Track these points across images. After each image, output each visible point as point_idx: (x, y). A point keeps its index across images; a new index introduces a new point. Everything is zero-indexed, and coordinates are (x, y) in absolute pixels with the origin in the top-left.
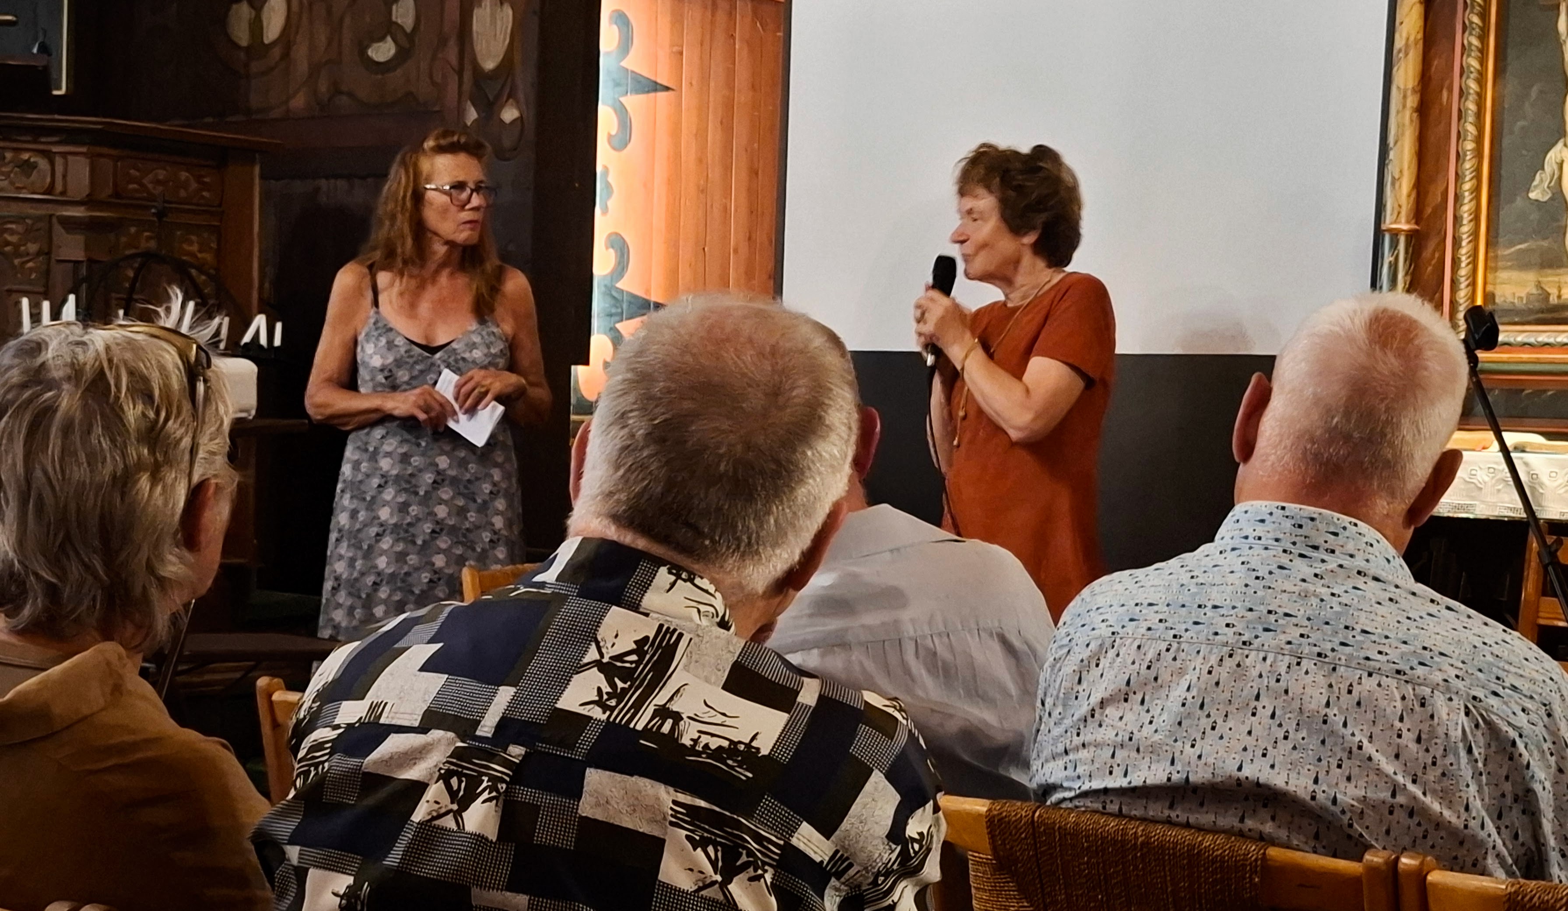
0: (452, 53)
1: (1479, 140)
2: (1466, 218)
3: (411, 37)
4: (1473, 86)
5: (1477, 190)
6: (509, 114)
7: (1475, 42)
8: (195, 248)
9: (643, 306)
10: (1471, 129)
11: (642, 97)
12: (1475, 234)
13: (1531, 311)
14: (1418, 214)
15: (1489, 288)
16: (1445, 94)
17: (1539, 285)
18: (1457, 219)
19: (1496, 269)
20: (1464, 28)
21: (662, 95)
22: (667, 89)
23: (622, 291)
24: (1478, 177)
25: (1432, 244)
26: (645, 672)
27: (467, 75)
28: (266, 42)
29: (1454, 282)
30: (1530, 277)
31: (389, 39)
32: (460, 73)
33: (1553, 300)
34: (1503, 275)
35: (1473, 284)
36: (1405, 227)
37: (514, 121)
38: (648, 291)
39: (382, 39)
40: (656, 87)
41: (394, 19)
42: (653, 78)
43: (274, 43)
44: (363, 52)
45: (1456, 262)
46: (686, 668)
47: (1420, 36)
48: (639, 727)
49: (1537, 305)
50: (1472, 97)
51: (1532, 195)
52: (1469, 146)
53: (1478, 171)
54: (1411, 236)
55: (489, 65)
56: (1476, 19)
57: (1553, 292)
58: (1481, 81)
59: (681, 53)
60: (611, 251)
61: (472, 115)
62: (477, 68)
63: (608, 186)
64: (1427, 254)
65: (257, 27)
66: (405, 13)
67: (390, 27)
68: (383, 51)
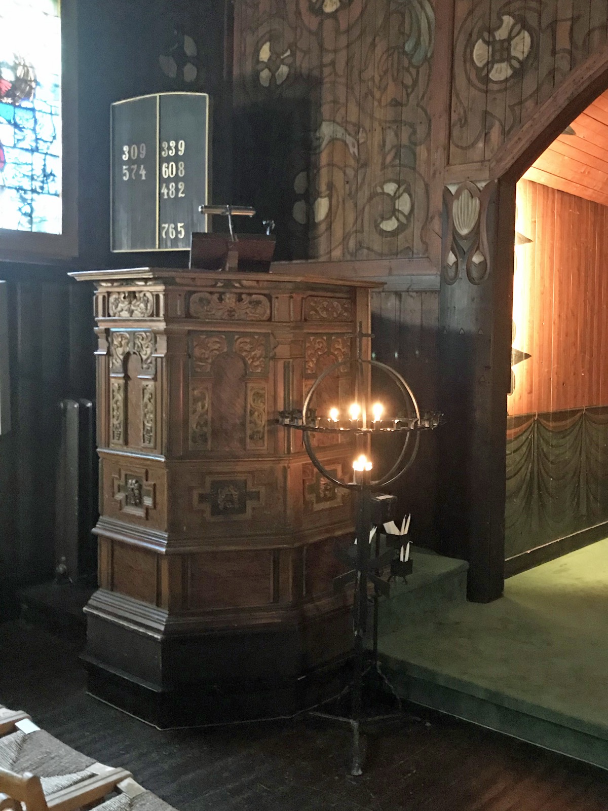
3: (408, 217)
6: (476, 259)
9: (520, 356)
11: (521, 246)
21: (529, 244)
22: (530, 241)
23: (513, 349)
28: (316, 220)
31: (393, 218)
32: (444, 235)
37: (480, 263)
38: (522, 348)
39: (390, 218)
40: (526, 240)
41: (397, 207)
42: (525, 235)
43: (322, 222)
44: (377, 226)
55: (464, 232)
59: (535, 222)
61: (452, 259)
62: (455, 234)
65: (310, 213)
66: (404, 204)
67: (394, 212)
68: (390, 225)
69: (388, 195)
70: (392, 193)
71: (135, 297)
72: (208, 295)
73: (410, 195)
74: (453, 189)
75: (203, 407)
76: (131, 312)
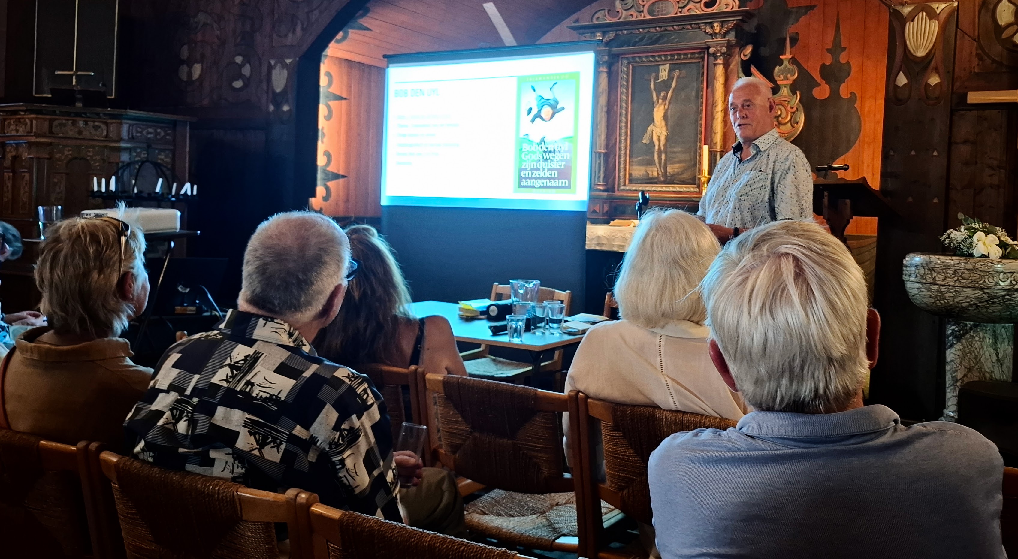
0: (264, 86)
1: (626, 123)
2: (623, 148)
3: (249, 79)
4: (624, 105)
5: (626, 140)
6: (286, 108)
7: (625, 90)
8: (163, 157)
9: (336, 176)
10: (624, 119)
11: (337, 102)
12: (625, 154)
13: (643, 179)
14: (607, 146)
15: (630, 172)
16: (615, 107)
17: (646, 171)
18: (620, 148)
19: (632, 165)
20: (621, 86)
21: (344, 101)
22: (345, 99)
23: (328, 171)
24: (626, 135)
25: (612, 156)
26: (246, 367)
27: (270, 93)
28: (193, 79)
29: (619, 170)
30: (643, 168)
31: (240, 80)
32: (267, 92)
33: (650, 176)
34: (634, 167)
35: (625, 170)
36: (603, 151)
37: (288, 111)
38: (339, 170)
39: (238, 80)
40: (341, 98)
41: (242, 73)
42: (341, 95)
43: (197, 80)
44: (230, 84)
45: (620, 163)
46: (262, 365)
47: (607, 88)
48: (238, 390)
49: (645, 177)
50: (624, 108)
51: (643, 141)
52: (623, 125)
53: (626, 132)
54: (605, 154)
55: (278, 90)
56: (625, 83)
57: (650, 173)
58: (627, 104)
59: (351, 87)
60: (325, 157)
61: (272, 108)
62: (274, 92)
63: (323, 134)
64: (610, 160)
65: (190, 74)
66: (246, 70)
67: (240, 76)
68: (238, 84)
69: (237, 64)
70: (240, 63)
71: (20, 122)
72: (64, 121)
73: (250, 64)
74: (273, 62)
75: (60, 188)
76: (17, 131)
